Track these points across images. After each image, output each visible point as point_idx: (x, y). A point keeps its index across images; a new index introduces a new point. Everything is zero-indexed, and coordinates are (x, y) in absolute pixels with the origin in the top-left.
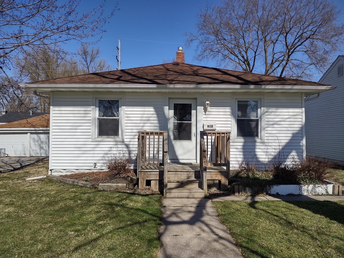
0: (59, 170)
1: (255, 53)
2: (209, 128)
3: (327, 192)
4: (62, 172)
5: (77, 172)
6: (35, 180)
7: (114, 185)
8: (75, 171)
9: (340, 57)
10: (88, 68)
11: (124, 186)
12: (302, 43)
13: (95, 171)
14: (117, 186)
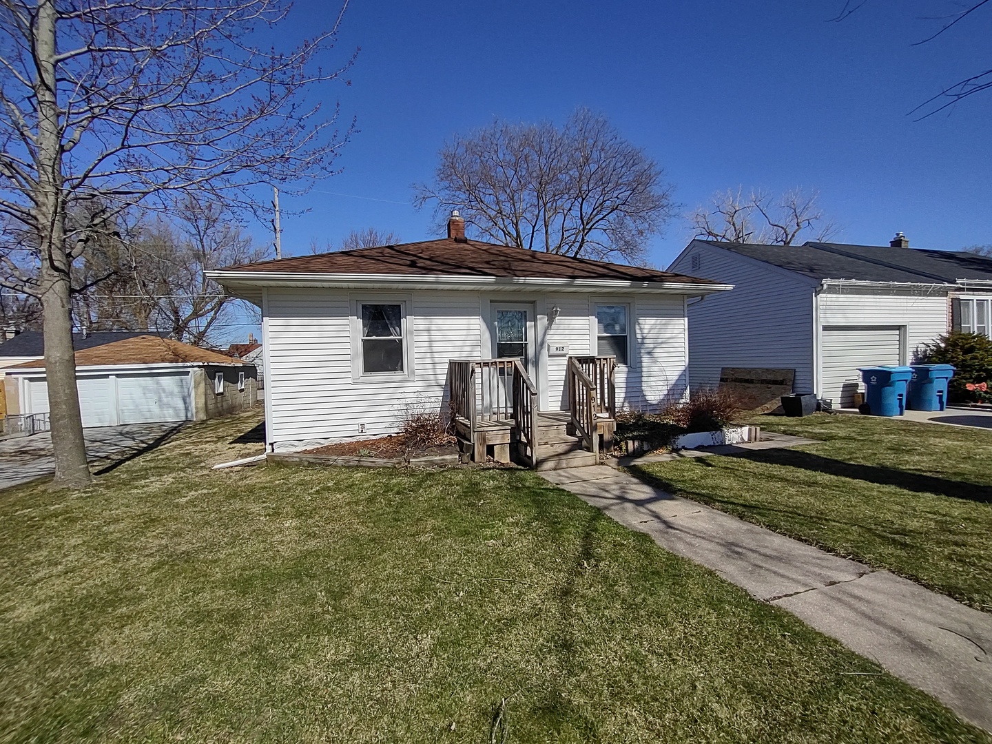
0: (289, 442)
1: (534, 227)
2: (558, 352)
3: (742, 439)
4: (296, 446)
5: (326, 443)
6: (236, 466)
7: (436, 458)
8: (323, 441)
9: (695, 242)
10: (201, 241)
11: (456, 459)
12: (605, 217)
13: (362, 439)
14: (443, 459)
